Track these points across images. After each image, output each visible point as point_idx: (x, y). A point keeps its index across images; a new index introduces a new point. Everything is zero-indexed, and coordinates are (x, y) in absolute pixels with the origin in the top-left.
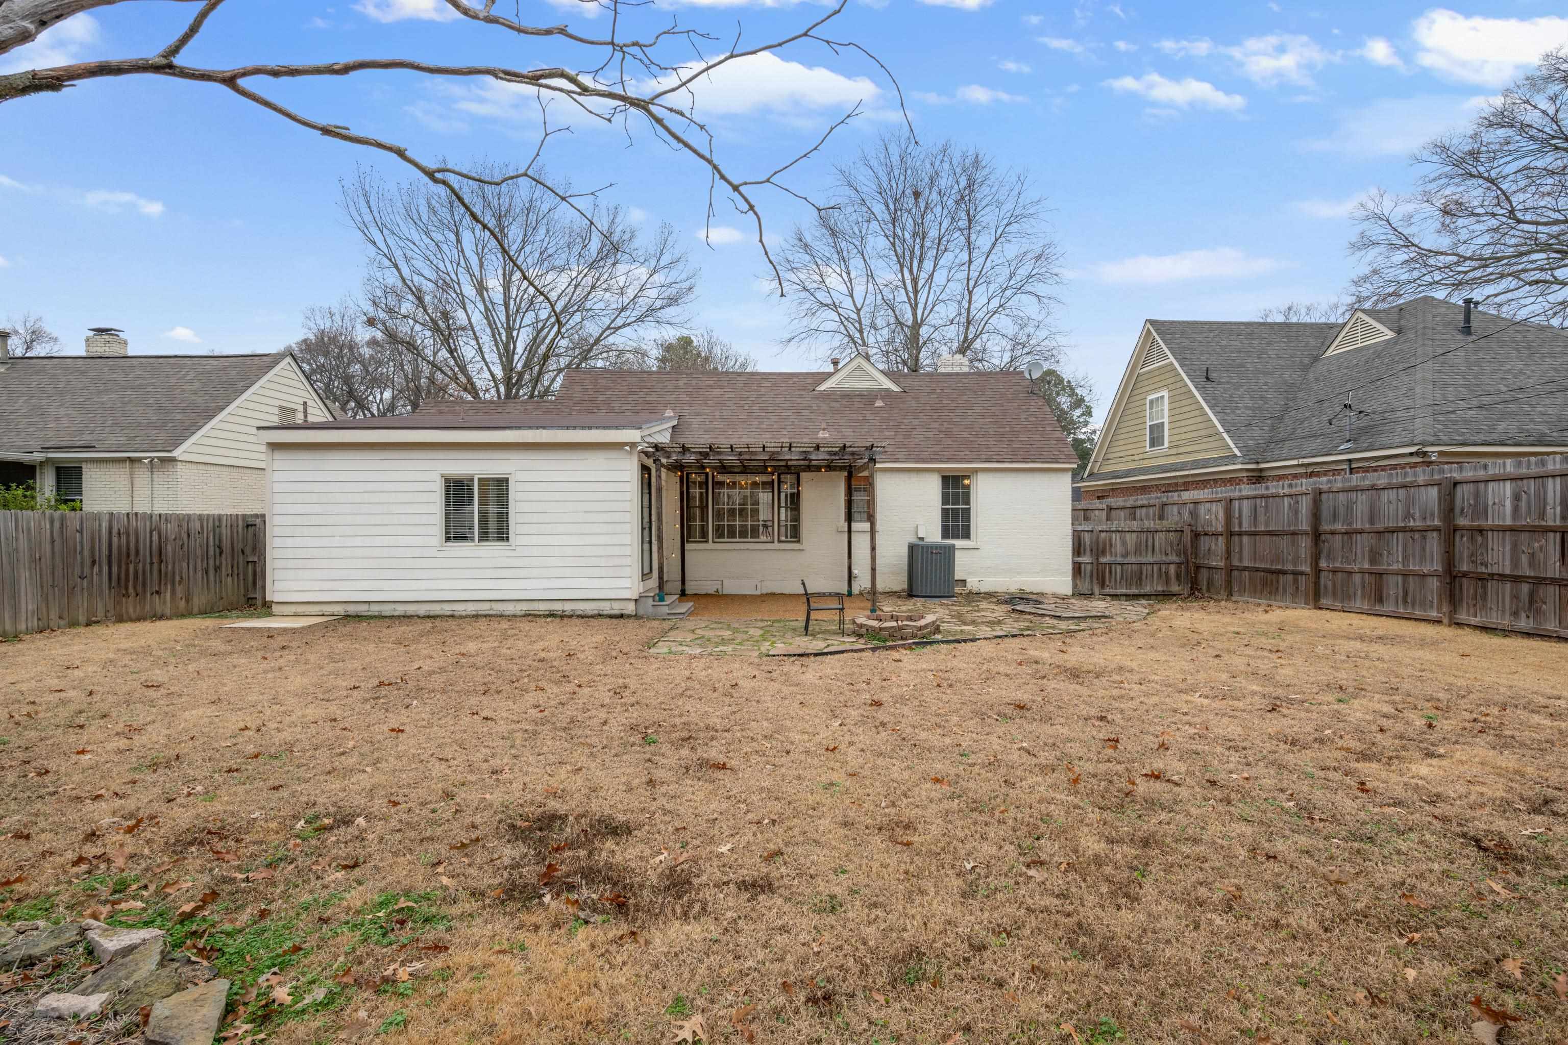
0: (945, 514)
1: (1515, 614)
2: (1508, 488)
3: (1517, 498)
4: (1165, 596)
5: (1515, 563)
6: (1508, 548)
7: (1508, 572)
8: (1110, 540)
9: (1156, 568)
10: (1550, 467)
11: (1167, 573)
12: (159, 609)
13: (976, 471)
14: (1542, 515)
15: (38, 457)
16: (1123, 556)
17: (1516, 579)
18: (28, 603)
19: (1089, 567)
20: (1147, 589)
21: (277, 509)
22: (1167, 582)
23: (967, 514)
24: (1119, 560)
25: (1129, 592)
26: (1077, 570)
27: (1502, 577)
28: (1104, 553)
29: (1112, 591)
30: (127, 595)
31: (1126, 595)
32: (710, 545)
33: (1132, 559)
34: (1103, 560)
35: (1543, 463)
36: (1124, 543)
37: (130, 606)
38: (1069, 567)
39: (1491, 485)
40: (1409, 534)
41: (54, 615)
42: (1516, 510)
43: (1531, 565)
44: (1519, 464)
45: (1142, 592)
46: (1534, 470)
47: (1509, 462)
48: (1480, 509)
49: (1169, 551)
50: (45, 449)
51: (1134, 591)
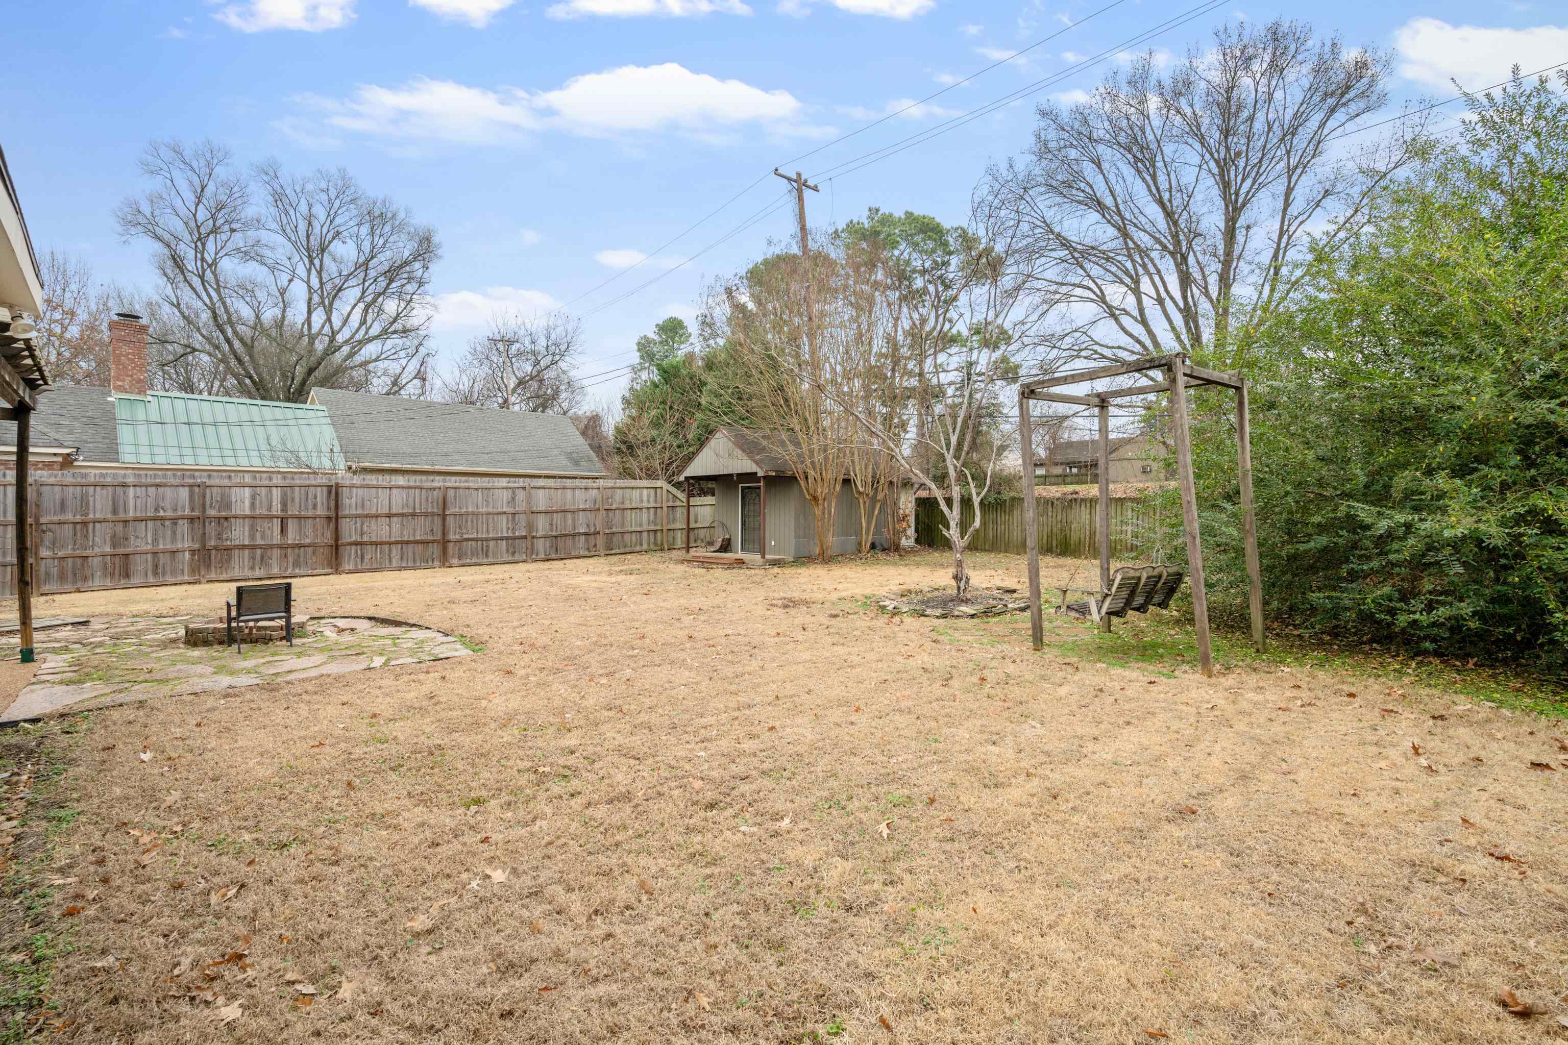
1: (252, 568)
2: (247, 492)
3: (253, 498)
5: (252, 537)
6: (247, 528)
7: (246, 543)
10: (275, 481)
14: (270, 508)
17: (253, 547)
27: (243, 547)
35: (270, 479)
39: (233, 489)
40: (158, 523)
42: (253, 505)
43: (262, 538)
44: (255, 478)
46: (266, 483)
47: (246, 475)
48: (226, 503)
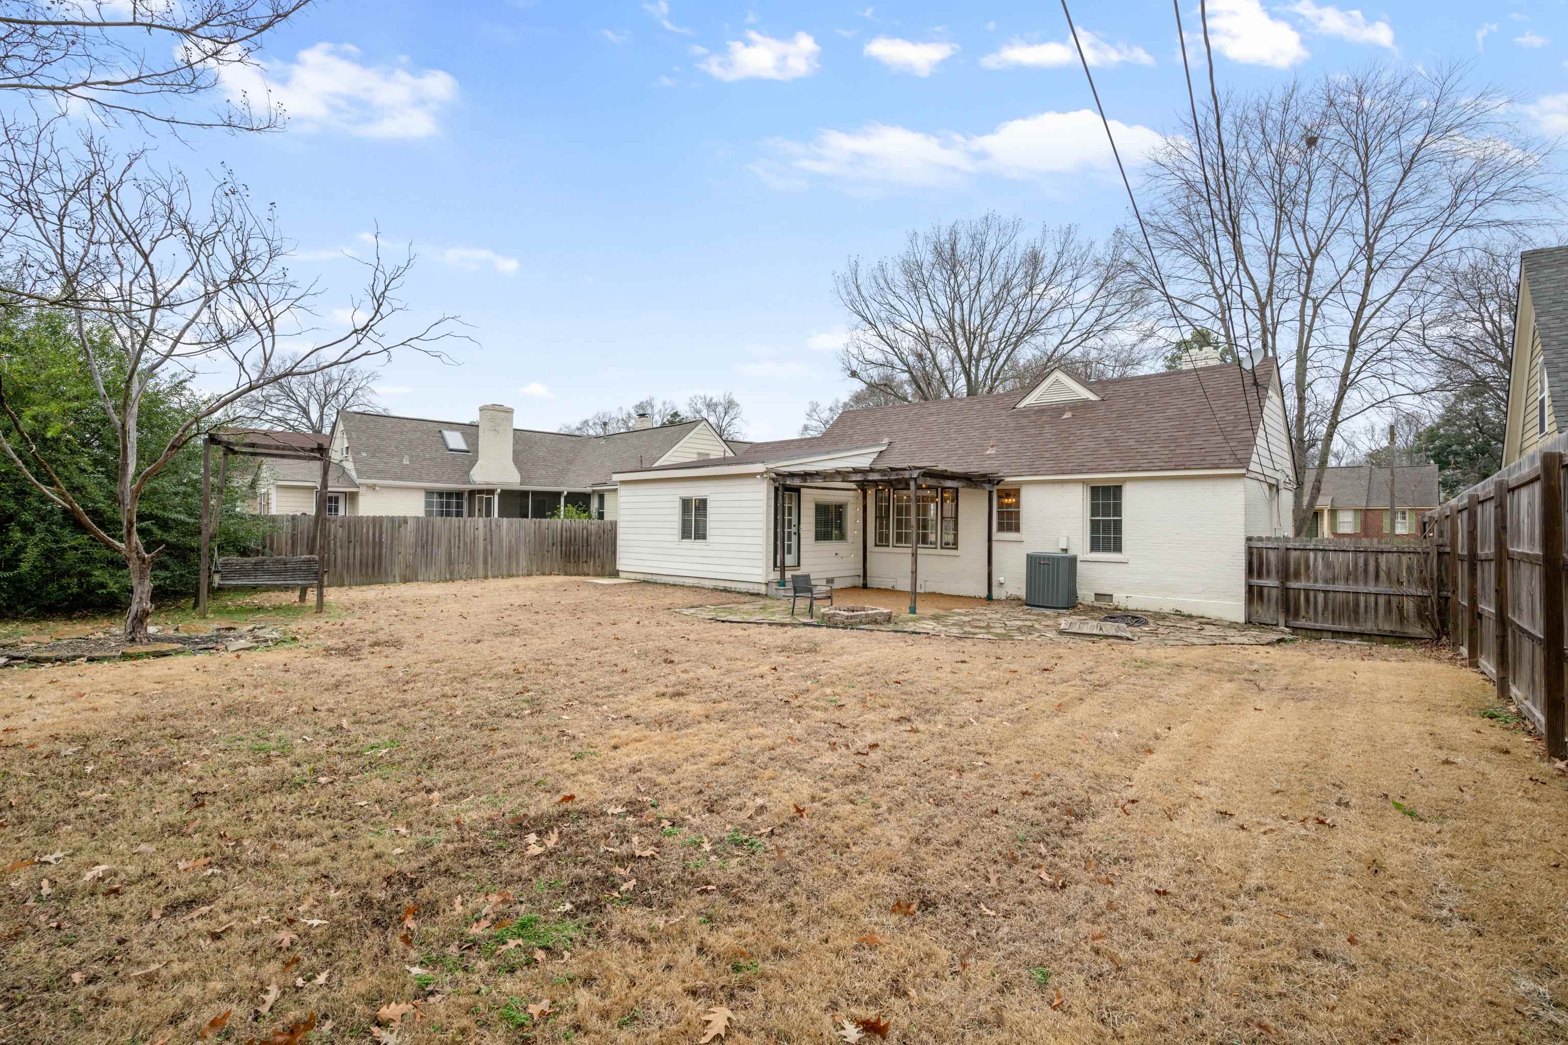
0: (1095, 525)
4: (1399, 639)
8: (1307, 560)
9: (1382, 600)
11: (1400, 609)
12: (586, 570)
13: (1126, 480)
15: (589, 490)
16: (1326, 582)
18: (523, 563)
19: (1274, 593)
20: (1369, 627)
21: (622, 518)
22: (1402, 618)
23: (1117, 526)
24: (1320, 585)
25: (1337, 627)
26: (1254, 594)
28: (1297, 576)
29: (1310, 624)
30: (569, 562)
31: (1333, 632)
32: (890, 549)
33: (1341, 586)
34: (1293, 584)
36: (1328, 565)
37: (571, 568)
38: (1242, 590)
41: (534, 569)
45: (1357, 629)
49: (1404, 579)
50: (593, 485)
51: (1345, 627)
